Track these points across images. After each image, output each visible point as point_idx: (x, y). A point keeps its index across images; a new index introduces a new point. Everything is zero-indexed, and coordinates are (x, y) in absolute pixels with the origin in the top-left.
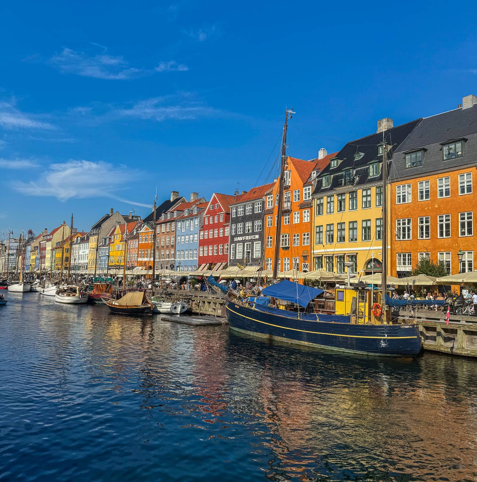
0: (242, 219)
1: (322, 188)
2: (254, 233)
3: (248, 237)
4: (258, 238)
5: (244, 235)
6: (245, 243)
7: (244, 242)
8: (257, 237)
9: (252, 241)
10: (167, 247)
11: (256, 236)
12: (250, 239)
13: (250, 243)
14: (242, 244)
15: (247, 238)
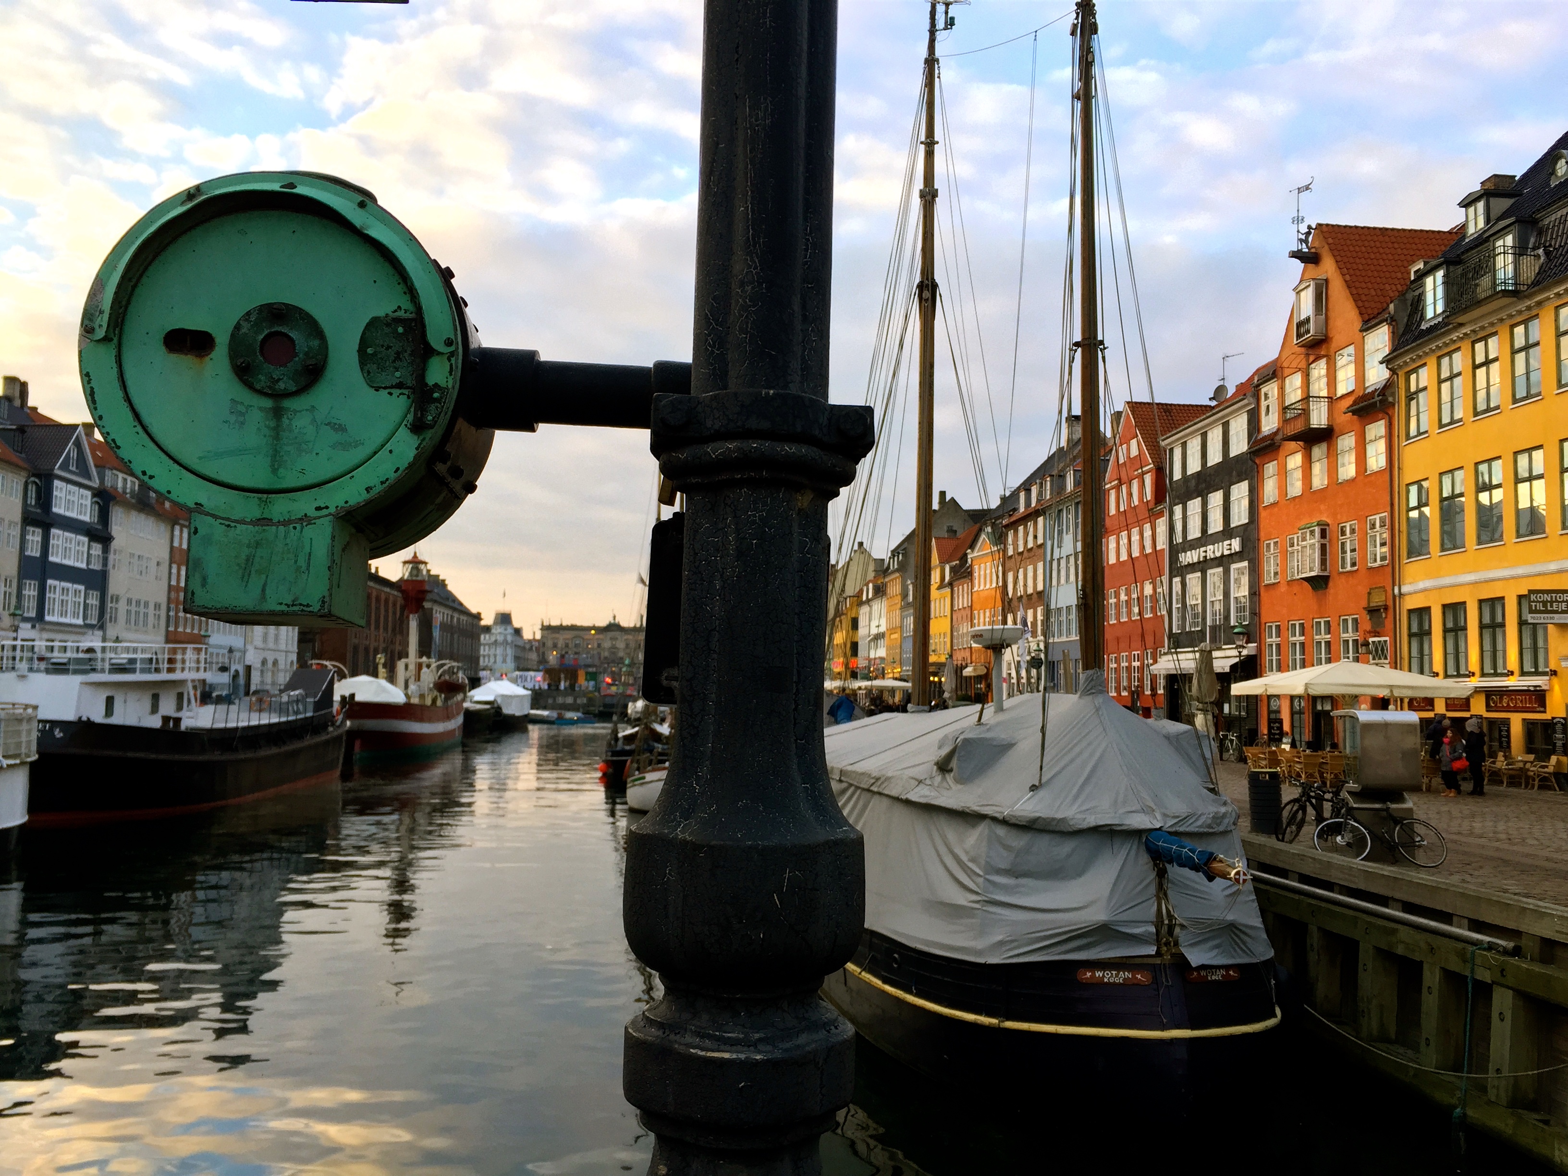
0: (1197, 484)
1: (1424, 326)
2: (1228, 533)
3: (1211, 547)
4: (1238, 550)
5: (1206, 538)
6: (1209, 572)
7: (1202, 566)
8: (1236, 544)
9: (1224, 561)
10: (1030, 596)
11: (1233, 540)
12: (1218, 554)
13: (1221, 569)
14: (1199, 574)
15: (1213, 551)
